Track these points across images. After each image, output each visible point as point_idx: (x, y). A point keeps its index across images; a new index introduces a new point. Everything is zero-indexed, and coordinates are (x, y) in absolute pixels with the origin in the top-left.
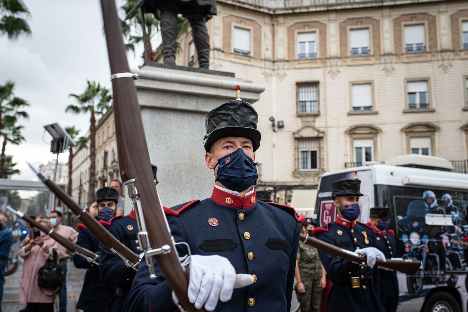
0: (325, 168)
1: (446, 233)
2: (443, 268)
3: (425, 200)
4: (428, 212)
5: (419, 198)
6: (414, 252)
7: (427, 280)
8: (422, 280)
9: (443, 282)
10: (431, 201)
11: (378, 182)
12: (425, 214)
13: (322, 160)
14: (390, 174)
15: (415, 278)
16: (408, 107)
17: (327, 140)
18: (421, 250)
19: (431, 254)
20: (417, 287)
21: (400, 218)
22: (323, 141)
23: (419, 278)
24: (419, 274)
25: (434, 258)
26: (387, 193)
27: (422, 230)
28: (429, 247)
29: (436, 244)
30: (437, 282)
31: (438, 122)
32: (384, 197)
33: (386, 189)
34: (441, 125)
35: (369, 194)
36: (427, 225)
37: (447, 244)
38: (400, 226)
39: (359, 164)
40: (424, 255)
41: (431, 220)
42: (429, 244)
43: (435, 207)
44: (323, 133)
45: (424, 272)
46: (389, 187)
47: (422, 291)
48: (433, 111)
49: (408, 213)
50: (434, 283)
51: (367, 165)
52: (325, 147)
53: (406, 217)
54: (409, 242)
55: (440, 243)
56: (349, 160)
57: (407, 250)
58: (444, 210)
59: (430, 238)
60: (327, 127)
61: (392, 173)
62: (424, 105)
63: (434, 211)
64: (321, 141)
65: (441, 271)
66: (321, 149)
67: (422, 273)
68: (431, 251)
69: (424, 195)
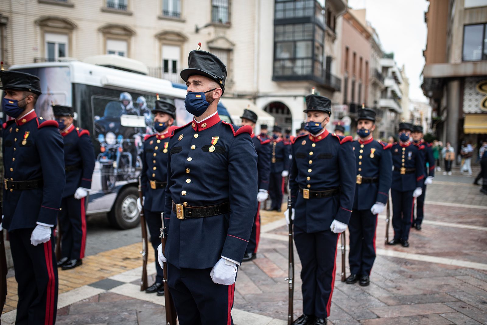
0: (10, 61)
1: (139, 134)
2: (134, 165)
3: (122, 102)
4: (124, 114)
5: (116, 99)
6: (110, 152)
7: (120, 177)
8: (115, 177)
9: (133, 178)
10: (127, 104)
11: (77, 80)
12: (121, 115)
13: (4, 51)
14: (88, 73)
15: (109, 176)
16: (106, 6)
17: (12, 29)
18: (116, 150)
19: (125, 153)
20: (110, 184)
21: (98, 118)
22: (6, 28)
23: (113, 175)
24: (113, 172)
25: (126, 157)
26: (85, 93)
27: (117, 131)
28: (123, 147)
29: (130, 144)
30: (128, 179)
31: (135, 26)
32: (82, 97)
33: (84, 88)
34: (138, 31)
35: (66, 92)
36: (122, 126)
37: (138, 144)
38: (98, 127)
39: (51, 59)
40: (118, 155)
41: (127, 121)
42: (124, 144)
43: (131, 109)
44: (7, 18)
45: (117, 170)
46: (88, 86)
47: (115, 188)
48: (130, 14)
49: (106, 114)
50: (126, 180)
51: (60, 61)
52: (9, 36)
53: (103, 118)
54: (105, 142)
55: (133, 143)
56: (39, 55)
57: (103, 150)
58: (138, 112)
59: (124, 138)
60: (11, 12)
61: (91, 73)
62: (122, 6)
63: (129, 113)
64: (4, 28)
65: (132, 169)
66: (4, 38)
67: (116, 172)
68: (125, 150)
69: (121, 97)
